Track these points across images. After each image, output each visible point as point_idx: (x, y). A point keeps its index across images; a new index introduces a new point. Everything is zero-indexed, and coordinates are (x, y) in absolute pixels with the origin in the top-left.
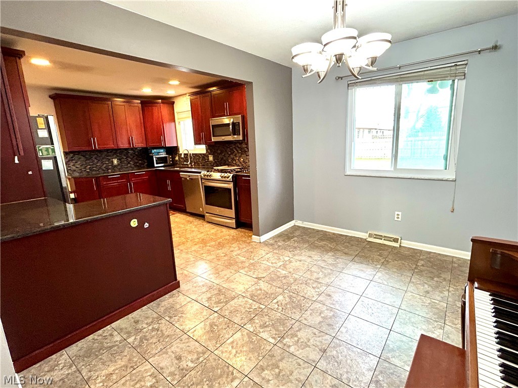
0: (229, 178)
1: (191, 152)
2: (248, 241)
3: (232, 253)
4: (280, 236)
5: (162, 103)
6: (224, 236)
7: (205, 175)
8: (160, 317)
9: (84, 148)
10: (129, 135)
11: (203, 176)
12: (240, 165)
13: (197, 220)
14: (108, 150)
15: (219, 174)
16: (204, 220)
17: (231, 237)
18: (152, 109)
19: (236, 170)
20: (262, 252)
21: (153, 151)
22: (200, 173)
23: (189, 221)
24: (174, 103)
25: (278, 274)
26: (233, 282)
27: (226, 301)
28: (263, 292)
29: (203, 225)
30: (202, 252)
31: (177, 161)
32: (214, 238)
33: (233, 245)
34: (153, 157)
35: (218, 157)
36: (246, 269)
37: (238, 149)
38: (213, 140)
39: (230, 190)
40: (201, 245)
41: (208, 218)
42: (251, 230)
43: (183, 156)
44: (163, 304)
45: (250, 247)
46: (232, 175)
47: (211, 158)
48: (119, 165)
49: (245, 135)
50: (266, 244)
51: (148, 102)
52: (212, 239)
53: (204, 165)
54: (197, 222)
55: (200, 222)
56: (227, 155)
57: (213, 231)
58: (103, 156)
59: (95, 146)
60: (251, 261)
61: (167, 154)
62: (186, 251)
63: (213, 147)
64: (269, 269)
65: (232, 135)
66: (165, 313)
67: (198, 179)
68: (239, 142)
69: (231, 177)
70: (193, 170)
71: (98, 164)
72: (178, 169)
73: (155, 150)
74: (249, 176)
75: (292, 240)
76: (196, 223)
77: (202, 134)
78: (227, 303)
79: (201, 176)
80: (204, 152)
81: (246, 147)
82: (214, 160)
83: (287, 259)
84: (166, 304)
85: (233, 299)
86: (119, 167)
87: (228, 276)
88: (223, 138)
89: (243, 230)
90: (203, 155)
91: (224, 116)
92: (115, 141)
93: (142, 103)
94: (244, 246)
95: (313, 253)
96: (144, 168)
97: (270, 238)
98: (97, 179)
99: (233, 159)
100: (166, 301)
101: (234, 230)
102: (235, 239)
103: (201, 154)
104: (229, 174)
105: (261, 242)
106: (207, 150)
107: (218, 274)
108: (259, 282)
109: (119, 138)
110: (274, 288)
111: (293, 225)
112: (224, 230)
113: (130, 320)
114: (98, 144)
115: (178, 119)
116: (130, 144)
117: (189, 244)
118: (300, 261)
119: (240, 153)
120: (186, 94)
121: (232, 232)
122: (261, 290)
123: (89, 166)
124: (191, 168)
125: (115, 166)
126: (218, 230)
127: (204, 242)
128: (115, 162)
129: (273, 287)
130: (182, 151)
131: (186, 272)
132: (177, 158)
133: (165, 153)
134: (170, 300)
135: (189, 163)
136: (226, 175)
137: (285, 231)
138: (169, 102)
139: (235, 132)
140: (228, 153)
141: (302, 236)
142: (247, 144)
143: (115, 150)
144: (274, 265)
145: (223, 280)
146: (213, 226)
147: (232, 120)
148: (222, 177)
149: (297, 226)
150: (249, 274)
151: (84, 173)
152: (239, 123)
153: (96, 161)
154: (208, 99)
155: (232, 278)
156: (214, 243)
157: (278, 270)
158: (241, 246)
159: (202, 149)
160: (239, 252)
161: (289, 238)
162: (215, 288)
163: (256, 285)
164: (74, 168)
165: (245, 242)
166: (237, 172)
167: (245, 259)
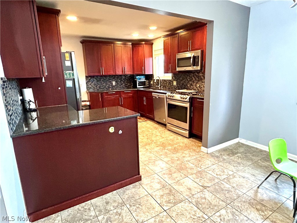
0: (187, 99)
1: (161, 78)
2: (197, 150)
3: (184, 158)
4: (225, 150)
5: (145, 44)
6: (179, 143)
7: (169, 96)
8: (123, 204)
9: (96, 74)
10: (123, 66)
11: (167, 96)
12: (196, 89)
13: (161, 127)
14: (110, 76)
15: (180, 95)
16: (166, 128)
17: (184, 145)
18: (138, 49)
19: (193, 93)
20: (209, 162)
21: (137, 77)
22: (166, 94)
23: (155, 127)
24: (152, 44)
25: (222, 186)
26: (182, 186)
27: (175, 203)
28: (207, 201)
29: (165, 132)
30: (161, 153)
31: (152, 84)
32: (172, 143)
33: (185, 152)
34: (136, 81)
35: (180, 82)
36: (194, 176)
37: (196, 77)
38: (177, 70)
39: (187, 108)
40: (162, 148)
41: (168, 127)
42: (200, 141)
43: (155, 81)
44: (128, 192)
45: (199, 156)
46: (189, 97)
47: (175, 83)
48: (116, 85)
49: (203, 66)
50: (212, 155)
51: (136, 44)
52: (169, 144)
53: (169, 88)
54: (160, 128)
55: (162, 129)
56: (187, 82)
57: (171, 137)
58: (107, 79)
59: (102, 73)
60: (198, 168)
61: (145, 80)
62: (150, 150)
63: (177, 75)
64: (214, 180)
65: (192, 66)
66: (127, 200)
67: (164, 98)
68: (197, 72)
69: (188, 99)
70: (162, 91)
71: (104, 85)
72: (152, 90)
73: (138, 77)
74: (203, 99)
75: (236, 155)
76: (160, 130)
77: (170, 66)
78: (175, 204)
79: (166, 96)
80: (171, 78)
81: (203, 76)
82: (177, 84)
83: (231, 173)
84: (129, 192)
85: (181, 201)
86: (116, 87)
87: (178, 179)
88: (185, 68)
89: (194, 140)
90: (169, 81)
91: (188, 51)
92: (114, 70)
93: (132, 44)
94: (194, 154)
95: (257, 172)
96: (130, 88)
97: (216, 151)
98: (102, 94)
99: (191, 85)
100: (130, 190)
101: (187, 139)
102: (187, 147)
103: (168, 80)
104: (187, 96)
105: (209, 153)
106: (172, 77)
107: (171, 175)
108: (205, 190)
109: (117, 68)
110: (218, 200)
111: (237, 142)
112: (180, 138)
113: (104, 200)
114: (104, 72)
115: (155, 55)
116: (123, 72)
117: (153, 145)
118: (244, 177)
119: (196, 80)
120: (161, 37)
121: (186, 141)
122: (205, 199)
123: (99, 86)
124: (160, 90)
125: (114, 86)
126: (174, 138)
127: (163, 146)
128: (114, 83)
129: (216, 198)
130: (156, 78)
131: (147, 168)
132: (152, 83)
133: (145, 79)
134: (132, 190)
135: (159, 86)
136: (184, 96)
137: (230, 146)
138: (149, 43)
139: (195, 64)
140: (187, 80)
141: (246, 153)
142: (204, 73)
143: (114, 75)
144: (219, 177)
145: (174, 181)
146: (172, 134)
147: (193, 54)
148: (181, 98)
149: (241, 143)
150: (196, 180)
151: (96, 89)
152: (198, 56)
153: (103, 82)
154: (176, 39)
155: (181, 181)
156: (171, 147)
157: (222, 182)
158: (191, 154)
159: (169, 76)
160: (189, 159)
161: (234, 154)
162: (167, 187)
163: (201, 193)
164: (90, 86)
165: (194, 150)
166: (193, 95)
167: (194, 166)
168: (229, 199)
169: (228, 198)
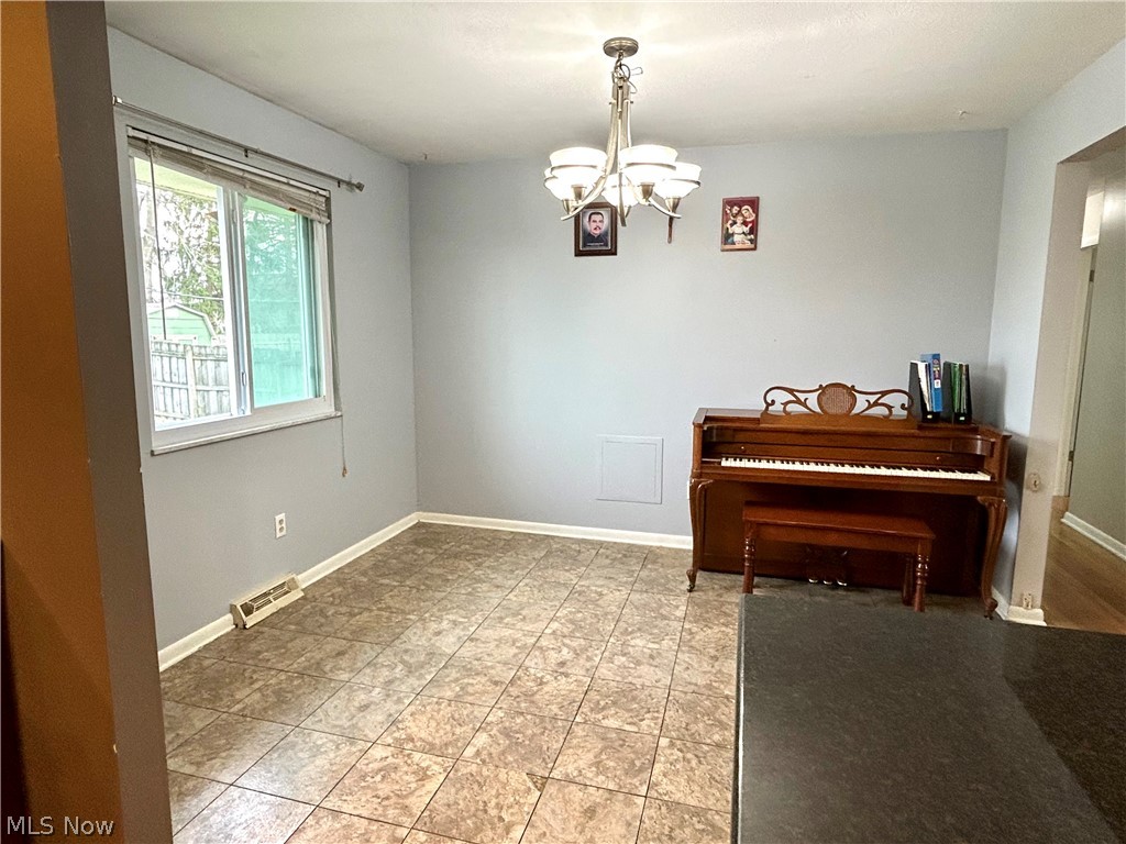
168: (522, 698)
169: (518, 697)
